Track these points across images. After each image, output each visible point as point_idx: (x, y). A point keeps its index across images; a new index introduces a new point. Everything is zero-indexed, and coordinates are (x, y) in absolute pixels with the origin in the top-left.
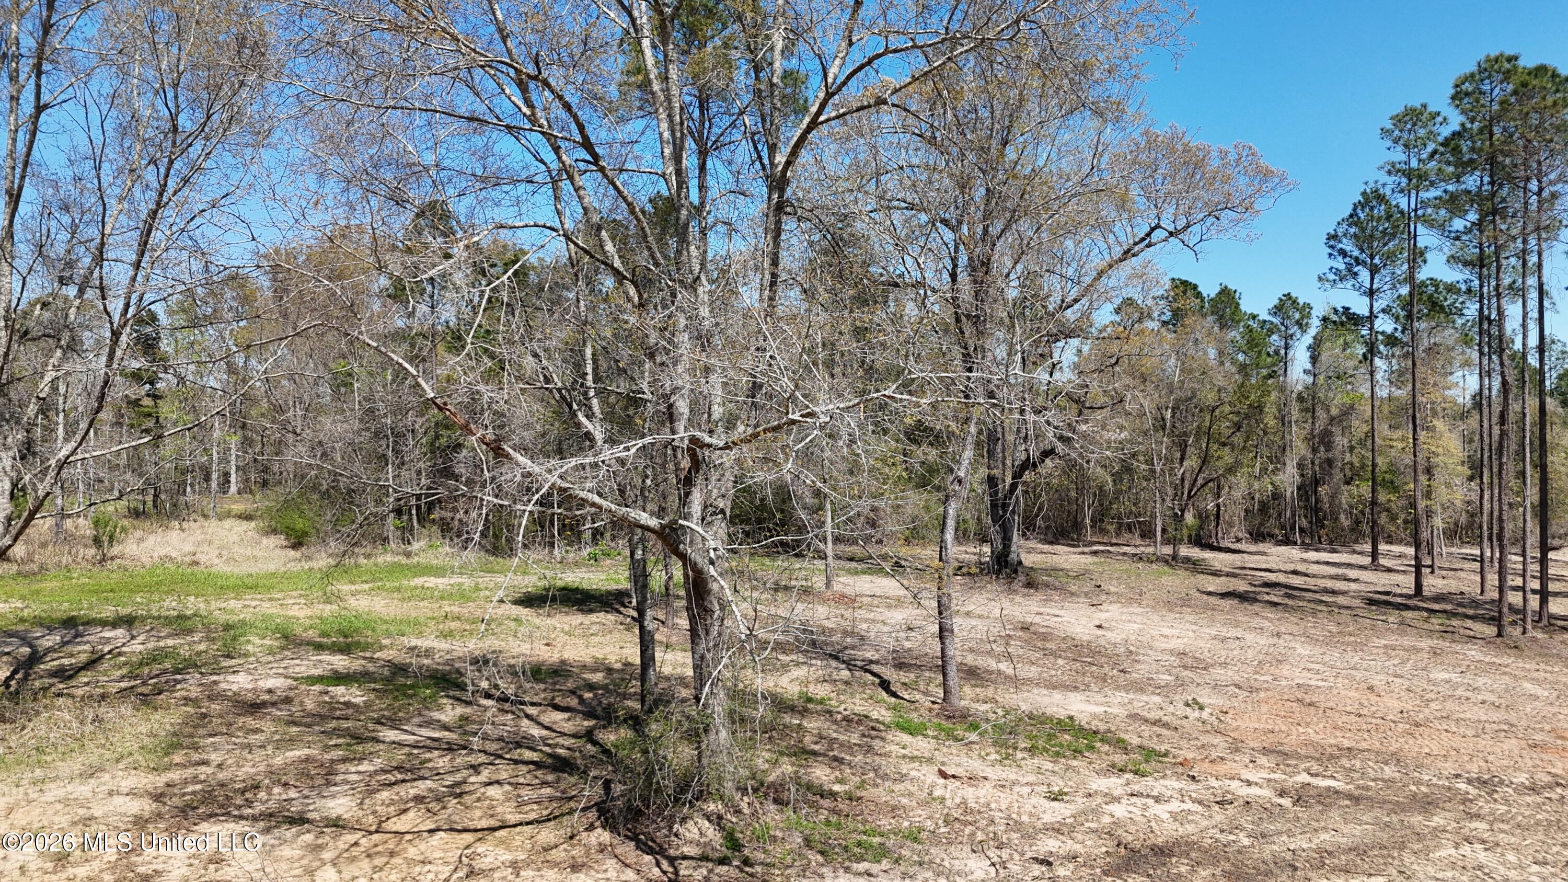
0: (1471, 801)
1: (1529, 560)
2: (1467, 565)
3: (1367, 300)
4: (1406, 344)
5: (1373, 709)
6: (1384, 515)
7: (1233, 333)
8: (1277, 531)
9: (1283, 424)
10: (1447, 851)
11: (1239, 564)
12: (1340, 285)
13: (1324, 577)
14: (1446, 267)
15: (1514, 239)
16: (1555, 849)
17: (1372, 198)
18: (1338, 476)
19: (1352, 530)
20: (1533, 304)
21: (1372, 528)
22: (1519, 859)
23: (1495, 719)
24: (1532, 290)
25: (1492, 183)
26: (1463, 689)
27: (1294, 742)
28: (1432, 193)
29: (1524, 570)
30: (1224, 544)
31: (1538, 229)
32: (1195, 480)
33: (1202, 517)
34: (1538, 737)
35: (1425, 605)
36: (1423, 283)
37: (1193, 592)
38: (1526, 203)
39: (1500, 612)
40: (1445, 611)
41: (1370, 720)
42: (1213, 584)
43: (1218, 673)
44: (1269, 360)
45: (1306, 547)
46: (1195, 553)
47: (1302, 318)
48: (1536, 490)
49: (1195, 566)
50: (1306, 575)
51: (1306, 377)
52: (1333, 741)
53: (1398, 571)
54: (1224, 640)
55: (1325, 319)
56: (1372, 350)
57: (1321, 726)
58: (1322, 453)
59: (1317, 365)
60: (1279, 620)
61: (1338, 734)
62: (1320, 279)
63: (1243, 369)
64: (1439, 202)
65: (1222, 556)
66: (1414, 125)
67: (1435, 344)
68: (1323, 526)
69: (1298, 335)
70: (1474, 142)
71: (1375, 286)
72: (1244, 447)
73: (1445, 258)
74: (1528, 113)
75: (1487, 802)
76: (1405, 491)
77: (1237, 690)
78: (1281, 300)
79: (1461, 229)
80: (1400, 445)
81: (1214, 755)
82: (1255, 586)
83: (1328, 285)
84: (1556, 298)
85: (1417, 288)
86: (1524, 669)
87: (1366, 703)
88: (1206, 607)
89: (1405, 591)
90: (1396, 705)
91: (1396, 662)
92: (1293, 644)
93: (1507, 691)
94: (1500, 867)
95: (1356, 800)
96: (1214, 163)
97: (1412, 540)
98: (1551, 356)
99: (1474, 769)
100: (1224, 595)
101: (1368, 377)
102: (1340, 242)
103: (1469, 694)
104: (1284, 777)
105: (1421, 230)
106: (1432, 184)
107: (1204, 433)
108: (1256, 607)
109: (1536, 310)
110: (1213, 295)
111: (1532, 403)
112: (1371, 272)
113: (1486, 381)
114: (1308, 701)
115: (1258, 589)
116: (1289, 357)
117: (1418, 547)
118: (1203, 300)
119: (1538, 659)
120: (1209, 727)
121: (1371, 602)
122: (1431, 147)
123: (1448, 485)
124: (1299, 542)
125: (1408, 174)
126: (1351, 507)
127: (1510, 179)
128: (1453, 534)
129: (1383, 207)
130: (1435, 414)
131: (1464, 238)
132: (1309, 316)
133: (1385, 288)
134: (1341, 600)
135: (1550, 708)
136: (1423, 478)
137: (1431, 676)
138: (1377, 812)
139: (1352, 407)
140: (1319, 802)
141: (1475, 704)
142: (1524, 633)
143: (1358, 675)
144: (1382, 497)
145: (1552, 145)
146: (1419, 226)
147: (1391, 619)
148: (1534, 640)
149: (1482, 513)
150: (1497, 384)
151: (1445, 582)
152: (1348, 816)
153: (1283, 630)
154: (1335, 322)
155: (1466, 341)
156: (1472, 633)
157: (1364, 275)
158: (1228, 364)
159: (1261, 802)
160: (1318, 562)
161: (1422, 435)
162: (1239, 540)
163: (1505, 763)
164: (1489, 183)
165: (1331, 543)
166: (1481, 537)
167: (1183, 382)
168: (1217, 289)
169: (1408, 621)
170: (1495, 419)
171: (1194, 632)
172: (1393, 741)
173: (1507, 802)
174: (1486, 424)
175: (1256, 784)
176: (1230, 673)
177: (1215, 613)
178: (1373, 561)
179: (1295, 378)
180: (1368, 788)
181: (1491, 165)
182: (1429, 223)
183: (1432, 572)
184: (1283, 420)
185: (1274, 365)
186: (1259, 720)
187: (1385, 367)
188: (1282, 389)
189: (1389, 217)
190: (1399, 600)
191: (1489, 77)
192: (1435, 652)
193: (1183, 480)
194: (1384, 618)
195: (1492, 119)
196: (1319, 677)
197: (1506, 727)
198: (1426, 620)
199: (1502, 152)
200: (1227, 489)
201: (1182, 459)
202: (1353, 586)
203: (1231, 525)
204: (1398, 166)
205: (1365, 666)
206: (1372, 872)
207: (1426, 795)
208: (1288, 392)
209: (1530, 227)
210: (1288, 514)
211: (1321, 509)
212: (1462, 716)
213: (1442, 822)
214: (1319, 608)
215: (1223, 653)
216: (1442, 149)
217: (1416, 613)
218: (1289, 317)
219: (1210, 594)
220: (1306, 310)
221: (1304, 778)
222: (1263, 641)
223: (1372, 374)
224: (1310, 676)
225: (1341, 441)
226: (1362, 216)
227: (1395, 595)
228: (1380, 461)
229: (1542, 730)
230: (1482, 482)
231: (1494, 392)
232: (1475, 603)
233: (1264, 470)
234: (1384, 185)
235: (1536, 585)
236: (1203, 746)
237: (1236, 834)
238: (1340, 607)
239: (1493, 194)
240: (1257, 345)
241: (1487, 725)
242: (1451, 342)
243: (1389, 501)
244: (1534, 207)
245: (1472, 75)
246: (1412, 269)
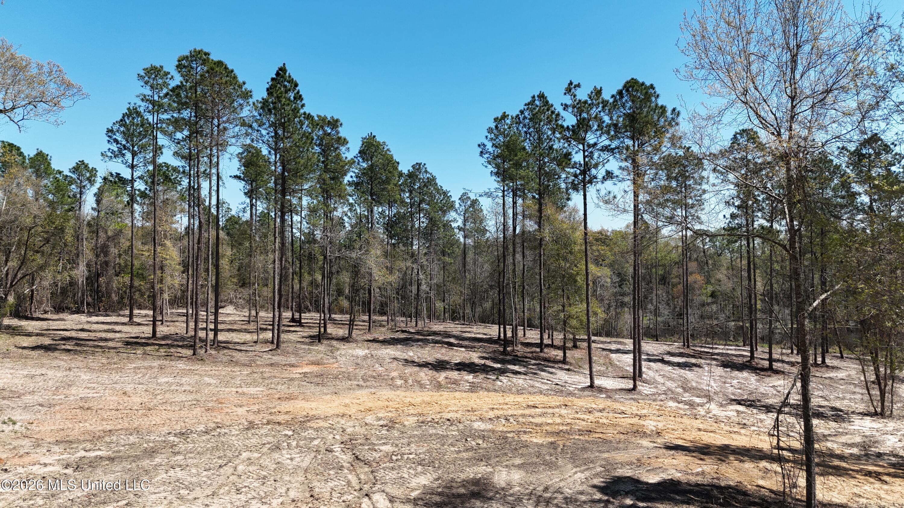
0: (175, 445)
1: (209, 314)
2: (181, 319)
3: (130, 170)
4: (151, 197)
5: (126, 405)
6: (137, 293)
7: (46, 181)
8: (72, 305)
9: (78, 240)
10: (162, 476)
11: (46, 327)
12: (114, 160)
13: (100, 331)
14: (173, 158)
15: (206, 148)
16: (215, 461)
17: (133, 112)
18: (111, 272)
19: (119, 303)
20: (214, 182)
21: (130, 301)
22: (198, 471)
23: (190, 399)
24: (214, 175)
25: (196, 116)
26: (174, 385)
27: (76, 433)
28: (165, 116)
29: (207, 319)
30: (35, 315)
31: (217, 145)
32: (16, 275)
33: (20, 298)
34: (210, 405)
35: (157, 342)
36: (161, 164)
37: (12, 349)
38: (212, 130)
39: (195, 342)
40: (167, 345)
41: (123, 411)
42: (26, 342)
43: (28, 399)
44: (69, 200)
45: (90, 314)
46: (15, 322)
47: (91, 176)
48: (214, 278)
49: (14, 331)
50: (90, 331)
51: (93, 212)
52: (100, 428)
53: (143, 325)
54: (33, 377)
55: (105, 179)
56: (132, 200)
57: (94, 420)
58: (102, 258)
59: (100, 205)
60: (71, 360)
61: (104, 423)
62: (102, 154)
63: (51, 204)
64: (169, 122)
65: (34, 323)
66: (156, 76)
67: (167, 199)
68: (101, 301)
69: (88, 186)
70: (187, 93)
71: (135, 163)
72: (51, 254)
73: (172, 152)
74: (214, 84)
75: (184, 444)
76: (149, 280)
77: (40, 408)
78: (77, 164)
79: (181, 138)
80: (147, 254)
81: (22, 452)
82: (56, 340)
83: (107, 159)
84: (225, 181)
85: (158, 167)
86: (205, 371)
87: (122, 402)
88: (21, 357)
89: (146, 335)
90: (139, 400)
91: (140, 376)
92: (79, 374)
93: (196, 383)
94: (188, 478)
95: (111, 459)
96: (34, 71)
97: (152, 307)
98: (222, 210)
99: (178, 428)
100: (34, 348)
101: (130, 214)
102: (115, 134)
103: (178, 388)
104: (69, 456)
105: (159, 135)
106: (166, 111)
107: (24, 244)
108: (56, 354)
109: (216, 186)
110: (32, 155)
111: (213, 233)
112: (133, 154)
113: (192, 221)
114: (87, 407)
115: (57, 342)
116: (83, 199)
117: (154, 311)
118: (24, 158)
119: (212, 364)
120: (19, 435)
121: (128, 343)
122: (165, 91)
123: (172, 276)
124: (86, 311)
125: (153, 103)
126: (118, 289)
127: (205, 117)
128: (174, 302)
129: (139, 119)
130: (166, 237)
131: (182, 143)
132: (95, 175)
133: (140, 165)
134: (110, 344)
135: (216, 389)
136: (158, 272)
137: (159, 381)
138: (124, 464)
139: (121, 231)
140: (90, 466)
141: (181, 393)
142: (206, 352)
143: (118, 386)
144: (136, 283)
145: (225, 103)
146: (158, 133)
147: (138, 352)
148: (211, 355)
149: (188, 290)
150: (197, 223)
151: (168, 328)
152: (106, 471)
153: (73, 366)
154: (111, 181)
155: (182, 198)
156: (181, 355)
157: (129, 156)
158: (41, 201)
159: (53, 475)
160: (97, 323)
161: (159, 249)
162: (46, 312)
163: (194, 421)
164: (194, 116)
165: (106, 310)
166: (187, 303)
167: (8, 210)
168: (35, 152)
169: (148, 352)
170: (196, 241)
171: (11, 374)
172: (136, 421)
173: (193, 442)
174: (191, 243)
175: (50, 464)
176: (36, 398)
177: (28, 360)
178: (130, 320)
179: (86, 212)
180: (119, 451)
181: (196, 107)
182: (164, 132)
183: (162, 324)
184: (78, 237)
185: (73, 203)
186: (54, 424)
187: (140, 210)
188: (78, 218)
189: (142, 125)
190: (143, 341)
191: (196, 60)
192: (161, 368)
193: (7, 274)
194: (134, 352)
195: (196, 83)
196: (94, 391)
197: (195, 402)
198: (157, 351)
199: (201, 101)
200: (38, 280)
201: (7, 261)
202: (118, 335)
203: (40, 302)
204: (147, 97)
205: (122, 380)
206: (119, 499)
207: (152, 448)
208: (81, 221)
209: (213, 144)
210: (80, 294)
211: (100, 291)
212: (173, 400)
213: (160, 461)
214: (97, 350)
215: (32, 385)
216: (171, 93)
217: (152, 347)
218: (82, 175)
219: (24, 348)
220: (93, 172)
221: (82, 453)
222: (59, 374)
223: (132, 213)
224: (88, 391)
225: (114, 251)
226: (128, 122)
227: (142, 338)
228: (136, 262)
229: (212, 401)
230: (188, 274)
231: (196, 227)
232: (183, 339)
233: (64, 268)
234: (140, 106)
235: (212, 326)
236: (14, 448)
237: (35, 500)
238: (110, 348)
239: (197, 123)
240: (62, 190)
241: (186, 403)
242: (175, 198)
243: (140, 285)
244: (216, 133)
245: (187, 57)
246: (154, 156)
